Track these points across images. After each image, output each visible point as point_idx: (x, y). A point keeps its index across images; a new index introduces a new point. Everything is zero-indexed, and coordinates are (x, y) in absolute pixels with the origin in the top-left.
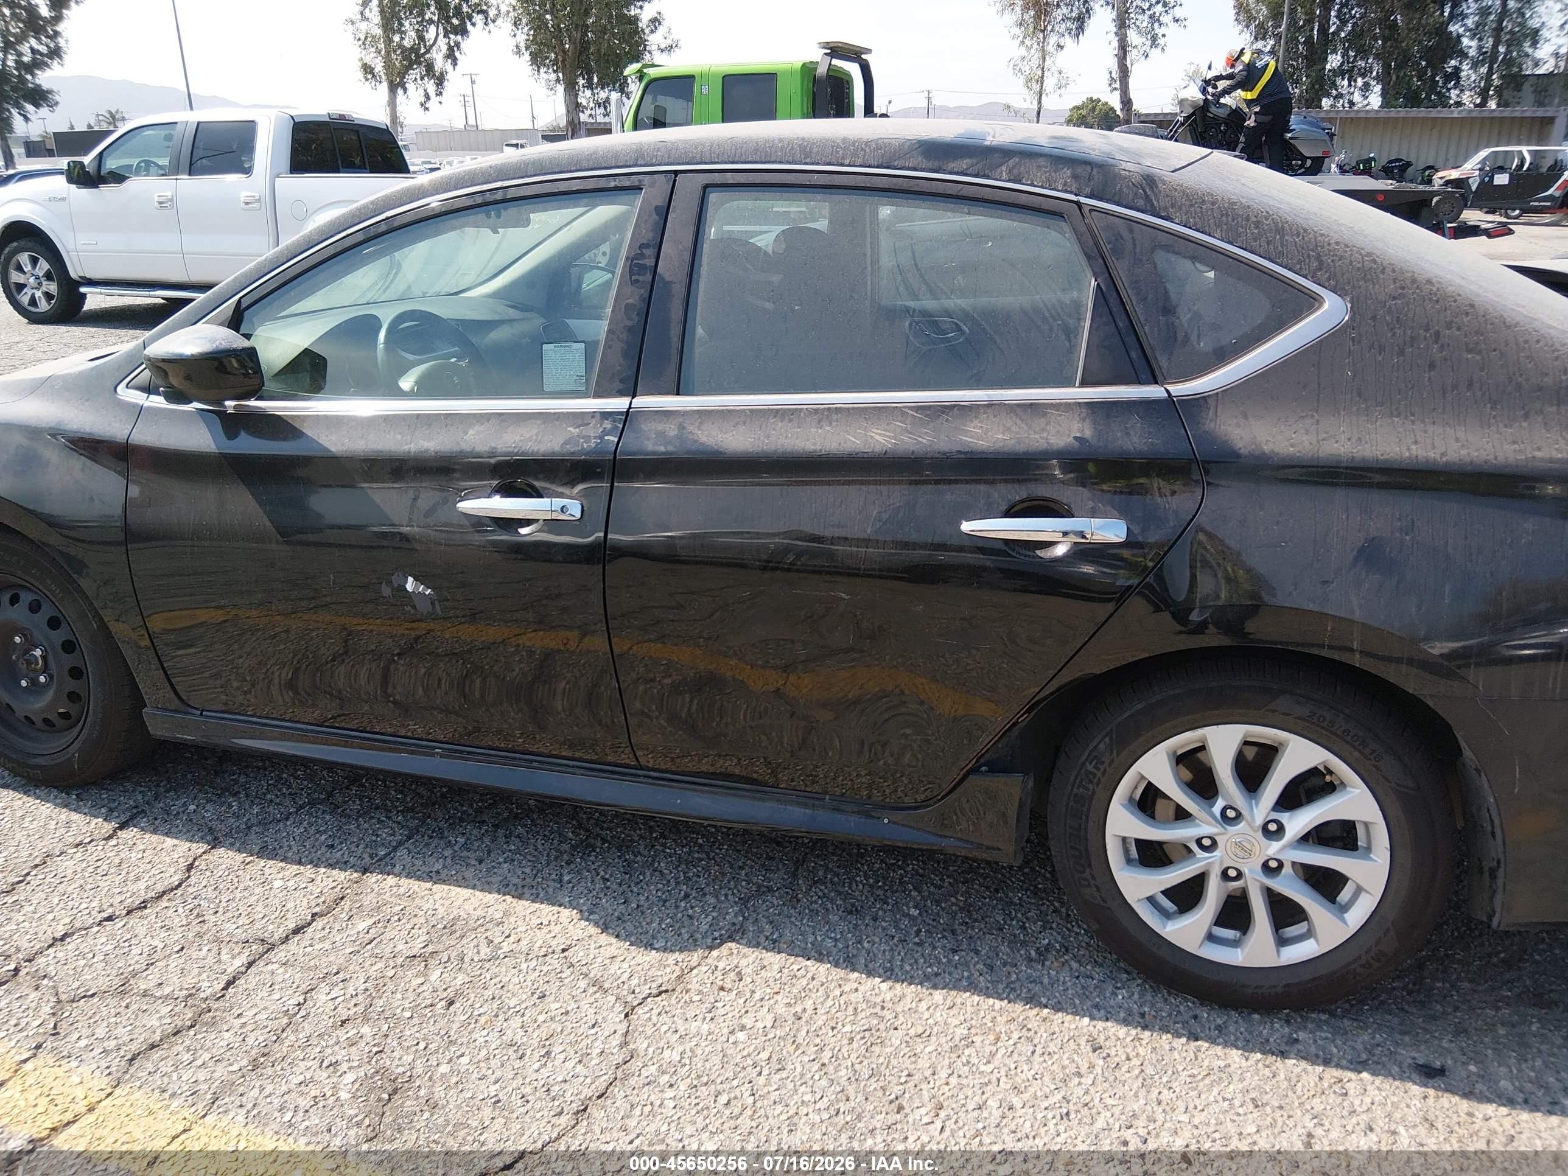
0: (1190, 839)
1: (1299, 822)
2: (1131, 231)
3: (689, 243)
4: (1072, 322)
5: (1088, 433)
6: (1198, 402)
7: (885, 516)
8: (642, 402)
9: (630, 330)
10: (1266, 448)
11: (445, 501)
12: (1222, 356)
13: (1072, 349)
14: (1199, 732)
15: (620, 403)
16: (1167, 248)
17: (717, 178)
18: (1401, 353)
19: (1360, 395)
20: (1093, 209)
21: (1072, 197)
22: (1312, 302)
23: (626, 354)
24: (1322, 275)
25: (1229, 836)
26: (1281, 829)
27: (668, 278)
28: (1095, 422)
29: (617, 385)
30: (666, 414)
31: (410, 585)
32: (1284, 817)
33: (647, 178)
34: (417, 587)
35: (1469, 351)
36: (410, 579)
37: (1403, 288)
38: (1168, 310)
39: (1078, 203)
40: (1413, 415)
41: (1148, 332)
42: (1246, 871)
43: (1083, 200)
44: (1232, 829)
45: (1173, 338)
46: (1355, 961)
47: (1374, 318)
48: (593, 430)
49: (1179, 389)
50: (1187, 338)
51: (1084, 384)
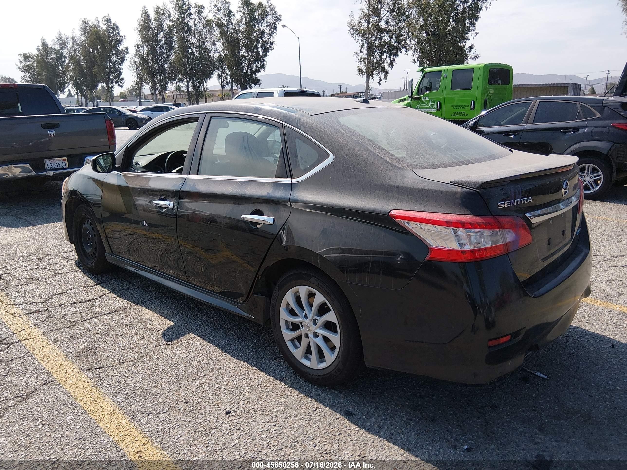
2: (292, 133)
6: (297, 184)
12: (306, 171)
14: (297, 287)
16: (299, 138)
17: (213, 115)
18: (344, 172)
19: (332, 185)
20: (285, 126)
21: (281, 122)
22: (327, 156)
24: (330, 147)
25: (305, 323)
26: (317, 322)
32: (318, 318)
33: (200, 115)
35: (361, 172)
37: (350, 152)
38: (296, 156)
39: (282, 124)
40: (342, 191)
43: (283, 123)
44: (306, 320)
46: (332, 371)
47: (339, 161)
49: (294, 180)
50: (299, 165)
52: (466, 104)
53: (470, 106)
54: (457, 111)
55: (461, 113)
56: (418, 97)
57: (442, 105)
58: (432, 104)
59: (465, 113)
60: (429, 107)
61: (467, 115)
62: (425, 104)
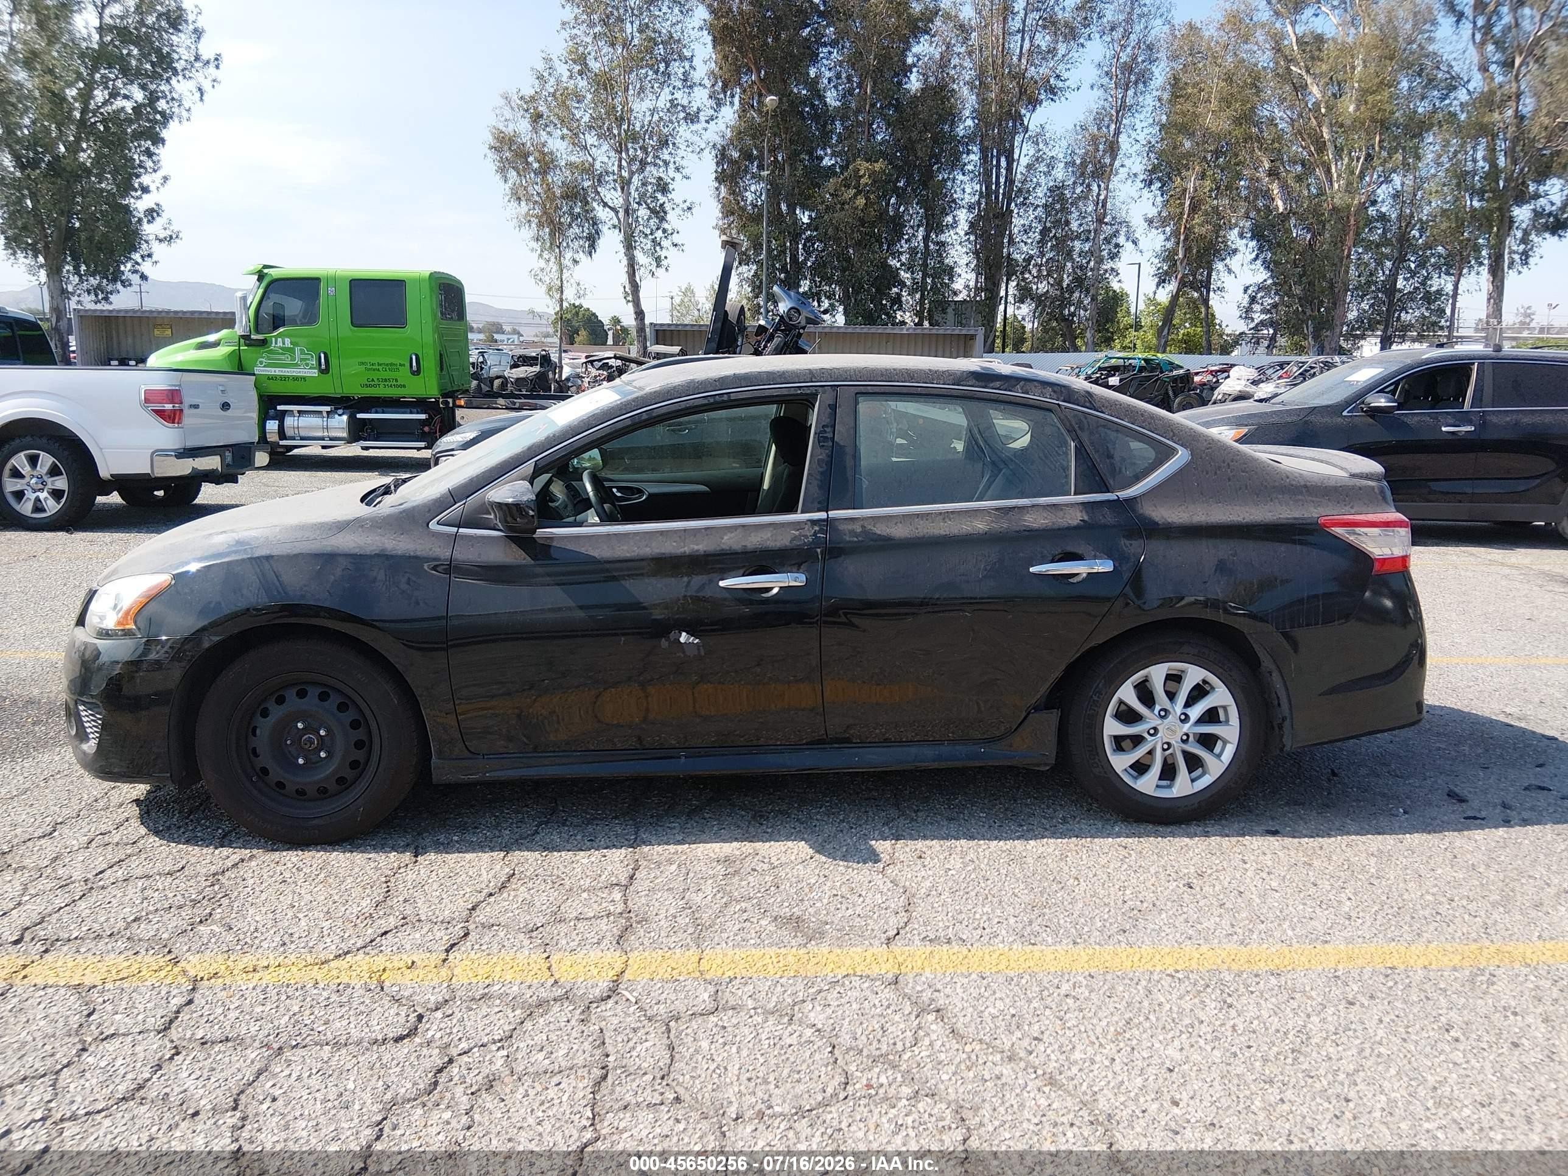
0: (1143, 731)
1: (1196, 712)
2: (1086, 418)
3: (853, 424)
4: (1065, 463)
5: (1086, 518)
6: (1131, 501)
7: (988, 568)
8: (833, 514)
9: (822, 473)
10: (1170, 520)
11: (711, 581)
12: (1138, 478)
13: (1067, 476)
14: (1147, 670)
15: (822, 515)
17: (862, 389)
21: (1055, 401)
22: (1174, 451)
23: (820, 487)
25: (1163, 726)
26: (1187, 717)
27: (842, 443)
28: (1087, 512)
29: (817, 505)
30: (852, 520)
31: (684, 638)
32: (1189, 711)
33: (820, 389)
34: (688, 639)
36: (684, 634)
38: (1110, 457)
39: (1059, 405)
41: (1101, 467)
42: (1173, 742)
43: (1061, 403)
44: (1166, 721)
45: (1114, 471)
48: (809, 531)
49: (1124, 494)
50: (1120, 469)
51: (1075, 494)
52: (398, 362)
53: (408, 365)
54: (375, 376)
55: (386, 380)
56: (260, 337)
57: (333, 362)
58: (303, 356)
59: (396, 380)
60: (297, 365)
61: (404, 386)
62: (283, 357)
